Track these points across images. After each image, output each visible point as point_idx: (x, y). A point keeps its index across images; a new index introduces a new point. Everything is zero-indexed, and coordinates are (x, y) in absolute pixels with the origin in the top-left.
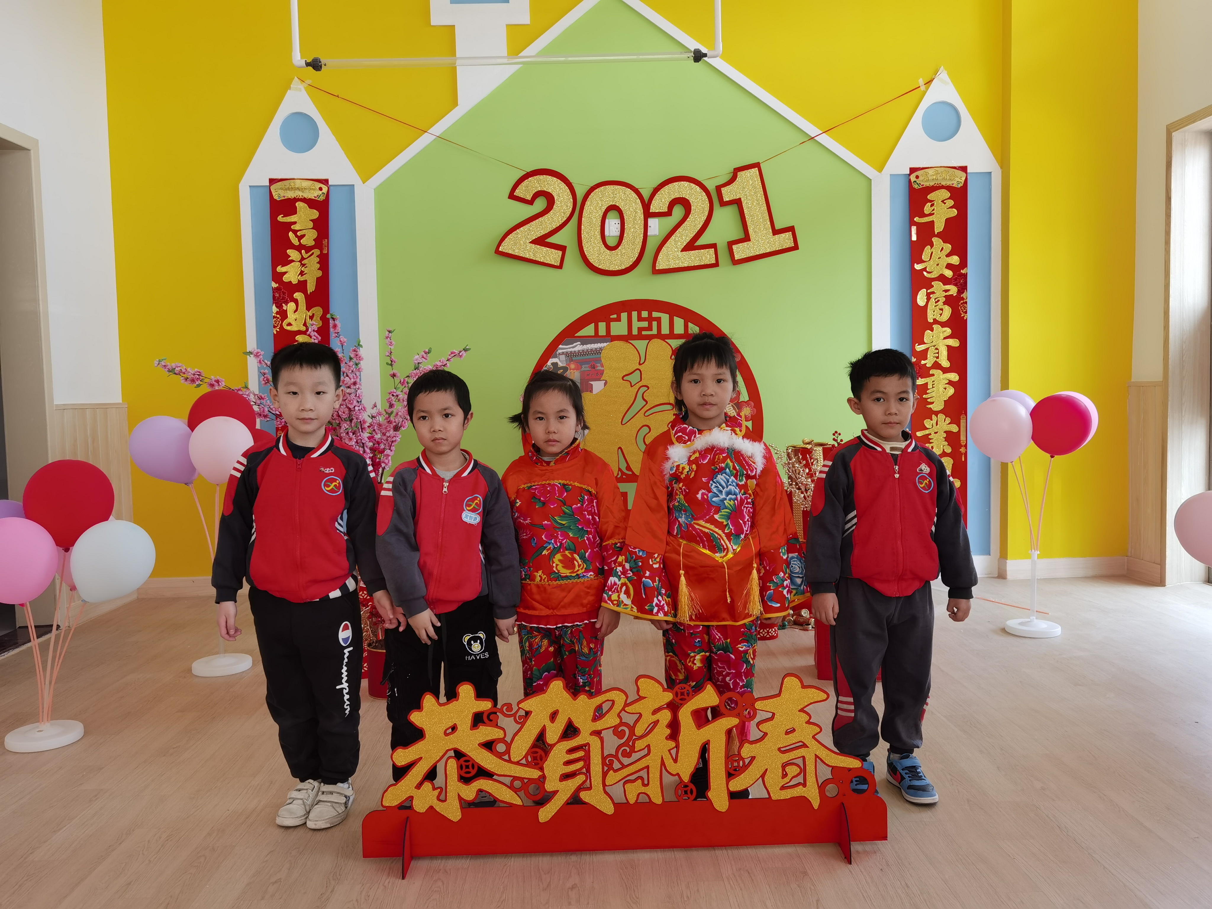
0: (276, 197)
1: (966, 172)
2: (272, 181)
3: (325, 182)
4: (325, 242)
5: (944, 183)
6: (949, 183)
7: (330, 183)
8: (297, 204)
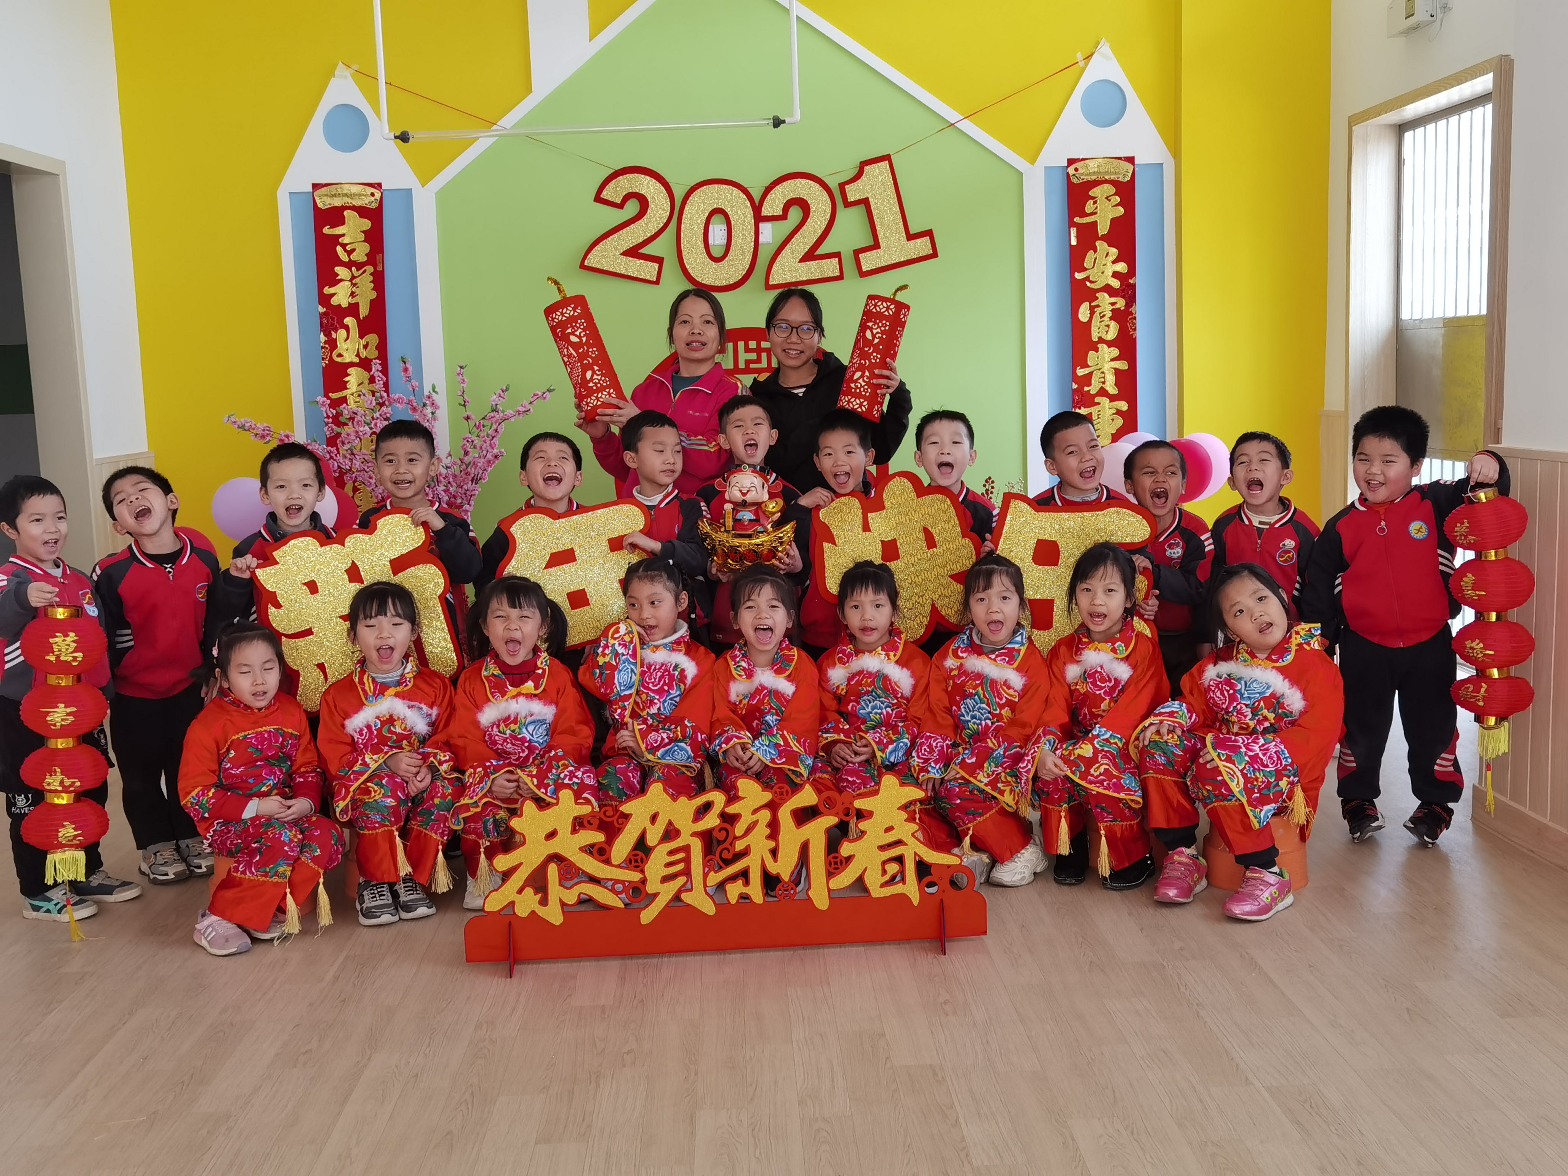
0: (320, 205)
1: (1133, 164)
2: (316, 186)
3: (379, 186)
4: (379, 257)
5: (1107, 177)
6: (1113, 177)
7: (384, 187)
8: (345, 213)
